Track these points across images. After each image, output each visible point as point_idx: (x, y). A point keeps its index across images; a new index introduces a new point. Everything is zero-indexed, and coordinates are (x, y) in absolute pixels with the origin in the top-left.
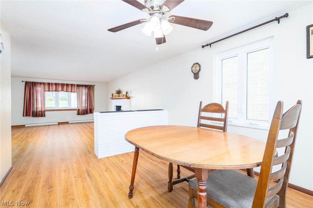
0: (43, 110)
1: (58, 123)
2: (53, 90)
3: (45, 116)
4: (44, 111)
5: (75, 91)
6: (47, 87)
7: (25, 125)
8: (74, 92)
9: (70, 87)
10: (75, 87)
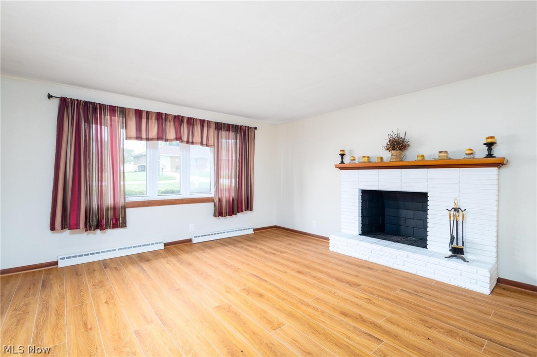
0: (120, 202)
1: (166, 245)
2: (150, 136)
3: (124, 225)
4: (124, 208)
5: (211, 142)
6: (132, 123)
7: (56, 263)
8: (207, 145)
9: (198, 129)
10: (212, 130)
